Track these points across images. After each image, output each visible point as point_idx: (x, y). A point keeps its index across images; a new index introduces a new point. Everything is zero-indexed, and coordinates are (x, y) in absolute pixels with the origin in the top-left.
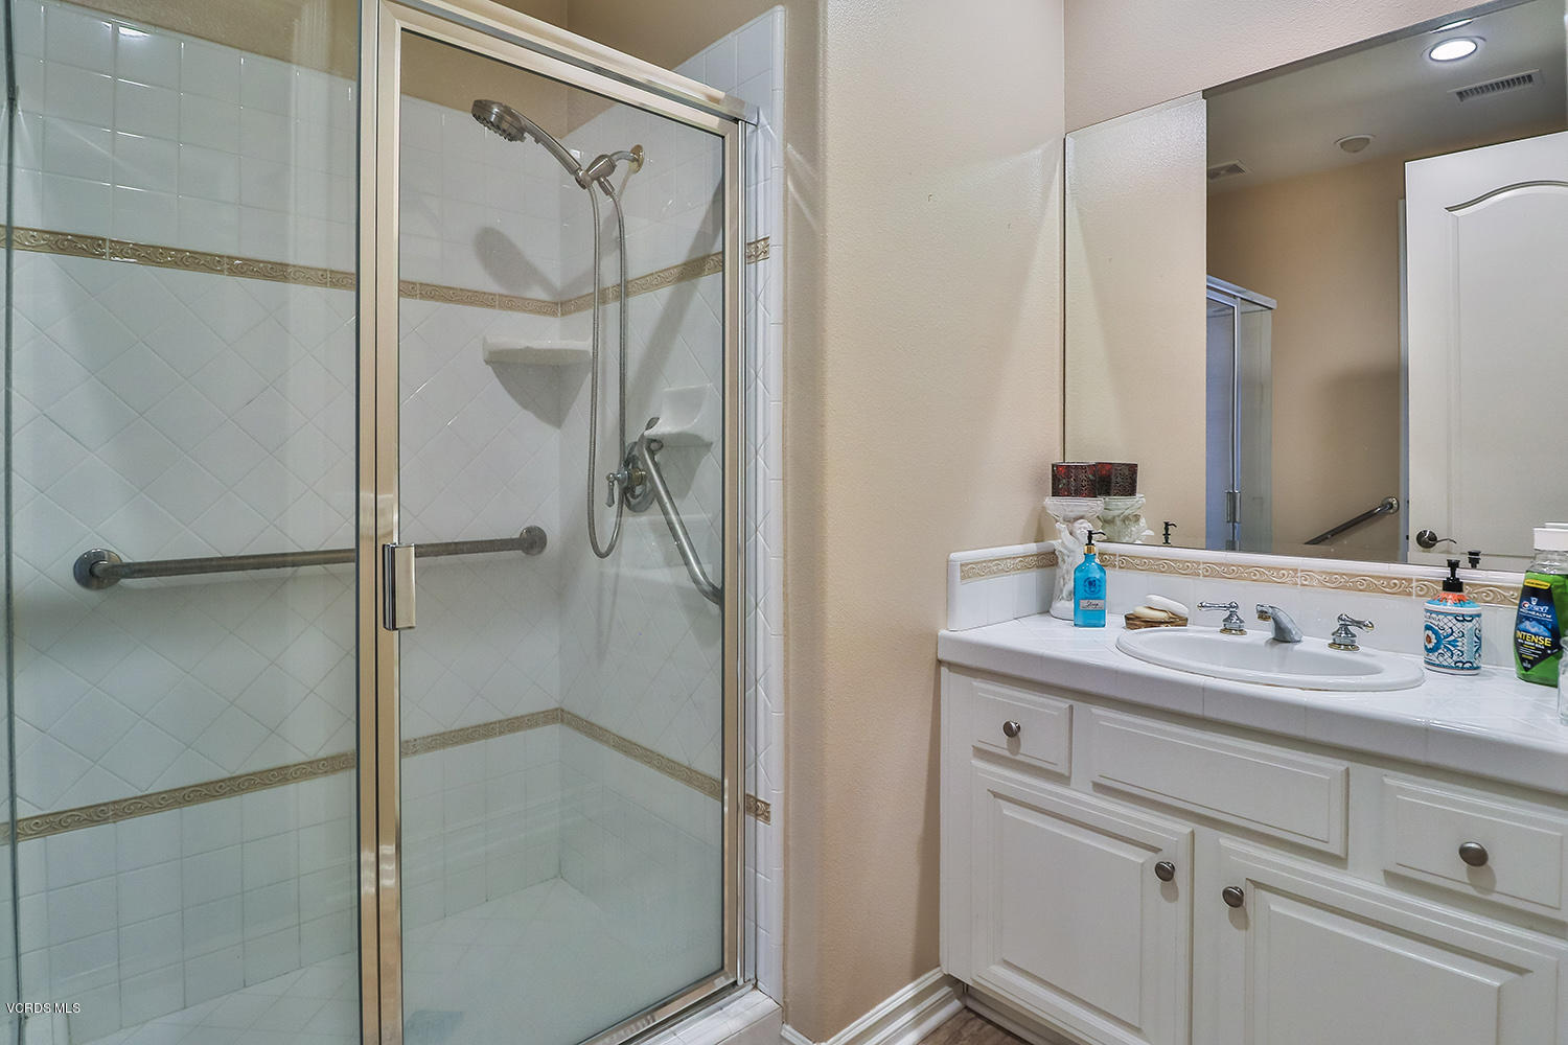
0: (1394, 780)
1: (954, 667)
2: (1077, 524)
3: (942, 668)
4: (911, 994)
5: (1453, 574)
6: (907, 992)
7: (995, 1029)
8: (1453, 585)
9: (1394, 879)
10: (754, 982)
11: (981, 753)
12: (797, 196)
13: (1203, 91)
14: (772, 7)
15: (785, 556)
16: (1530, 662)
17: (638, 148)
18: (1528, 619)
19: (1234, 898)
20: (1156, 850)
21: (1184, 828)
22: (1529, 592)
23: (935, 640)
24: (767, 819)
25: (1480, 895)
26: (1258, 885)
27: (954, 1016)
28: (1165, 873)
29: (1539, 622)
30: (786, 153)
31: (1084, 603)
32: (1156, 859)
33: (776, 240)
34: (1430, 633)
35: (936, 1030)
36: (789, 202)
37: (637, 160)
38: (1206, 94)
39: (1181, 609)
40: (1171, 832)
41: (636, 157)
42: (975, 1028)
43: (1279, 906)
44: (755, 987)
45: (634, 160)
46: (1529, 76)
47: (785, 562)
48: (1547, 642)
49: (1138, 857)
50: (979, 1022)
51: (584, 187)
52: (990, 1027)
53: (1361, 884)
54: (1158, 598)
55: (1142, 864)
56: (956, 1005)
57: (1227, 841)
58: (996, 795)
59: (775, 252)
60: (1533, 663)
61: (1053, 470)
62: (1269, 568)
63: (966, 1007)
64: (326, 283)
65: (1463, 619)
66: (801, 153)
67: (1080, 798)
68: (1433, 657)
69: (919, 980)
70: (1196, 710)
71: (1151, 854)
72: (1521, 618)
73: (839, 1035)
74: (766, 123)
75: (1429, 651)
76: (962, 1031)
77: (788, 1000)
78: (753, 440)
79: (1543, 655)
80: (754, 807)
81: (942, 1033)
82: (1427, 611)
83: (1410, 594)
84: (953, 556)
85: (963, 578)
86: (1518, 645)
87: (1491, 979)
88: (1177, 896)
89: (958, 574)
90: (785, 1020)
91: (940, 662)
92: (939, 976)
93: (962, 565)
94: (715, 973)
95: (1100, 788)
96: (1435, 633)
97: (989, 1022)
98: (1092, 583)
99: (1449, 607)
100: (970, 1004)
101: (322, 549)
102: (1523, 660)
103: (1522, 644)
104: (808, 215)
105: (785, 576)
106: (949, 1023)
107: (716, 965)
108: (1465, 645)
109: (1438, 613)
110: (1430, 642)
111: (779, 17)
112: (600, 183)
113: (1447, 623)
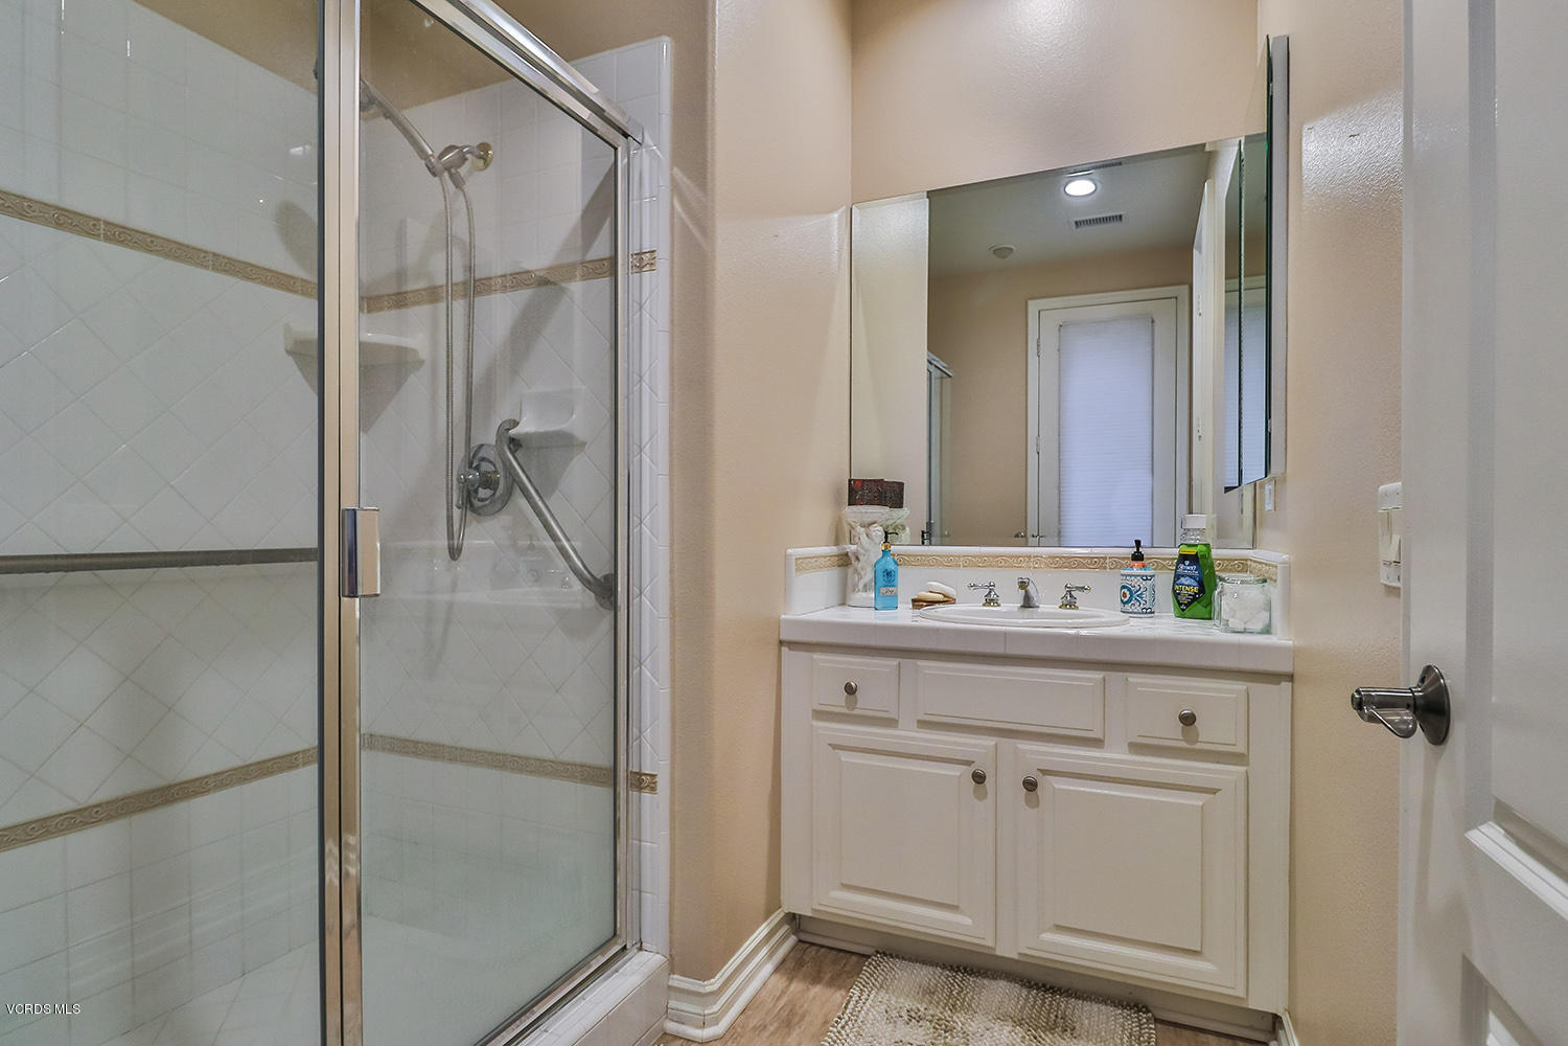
0: (1135, 678)
1: (794, 645)
2: (872, 528)
3: (783, 648)
4: (766, 932)
5: (1138, 549)
6: (763, 930)
7: (828, 951)
8: (1138, 557)
9: (1136, 748)
10: (639, 945)
11: (819, 715)
12: (683, 216)
13: (928, 192)
14: (660, 35)
15: (671, 546)
16: (1185, 605)
17: (485, 147)
18: (1183, 576)
19: (1030, 785)
20: (969, 763)
21: (989, 742)
22: (1183, 558)
23: (778, 622)
24: (653, 789)
25: (1188, 746)
26: (1045, 772)
27: (793, 949)
28: (979, 778)
29: (1191, 577)
30: (672, 174)
31: (884, 590)
32: (972, 769)
33: (663, 254)
34: (1126, 590)
35: (783, 961)
36: (676, 220)
37: (485, 160)
38: (930, 194)
39: (950, 591)
40: (978, 747)
41: (483, 153)
42: (813, 953)
43: (1061, 784)
44: (640, 949)
45: (480, 157)
46: (1121, 216)
47: (672, 551)
48: (1196, 590)
49: (955, 771)
50: (814, 948)
51: (434, 174)
52: (823, 950)
53: (1113, 756)
54: (937, 586)
55: (959, 777)
56: (793, 939)
57: (1024, 746)
58: (835, 747)
59: (663, 265)
60: (1187, 605)
61: (850, 484)
62: (1011, 557)
63: (800, 941)
64: (99, 236)
65: (1146, 578)
66: (689, 178)
67: (908, 735)
68: (1128, 607)
69: (769, 921)
70: (999, 650)
71: (965, 767)
72: (1177, 577)
73: (723, 971)
74: (651, 143)
75: (1124, 603)
76: (805, 957)
77: (674, 952)
78: (636, 436)
79: (1194, 599)
80: (642, 782)
81: (788, 963)
82: (1123, 575)
83: (1105, 568)
84: (789, 551)
85: (797, 570)
86: (1176, 595)
87: (1197, 800)
88: (986, 794)
89: (794, 567)
90: (672, 971)
91: (781, 643)
92: (782, 915)
93: (796, 559)
94: (610, 940)
95: (924, 724)
96: (1129, 590)
97: (822, 946)
98: (888, 574)
99: (1135, 571)
100: (803, 937)
101: (96, 552)
102: (1180, 604)
103: (1179, 594)
104: (697, 234)
105: (672, 563)
106: (792, 954)
107: (609, 932)
108: (1147, 596)
109: (1131, 576)
110: (1125, 597)
111: (666, 45)
112: (451, 175)
113: (1136, 582)
